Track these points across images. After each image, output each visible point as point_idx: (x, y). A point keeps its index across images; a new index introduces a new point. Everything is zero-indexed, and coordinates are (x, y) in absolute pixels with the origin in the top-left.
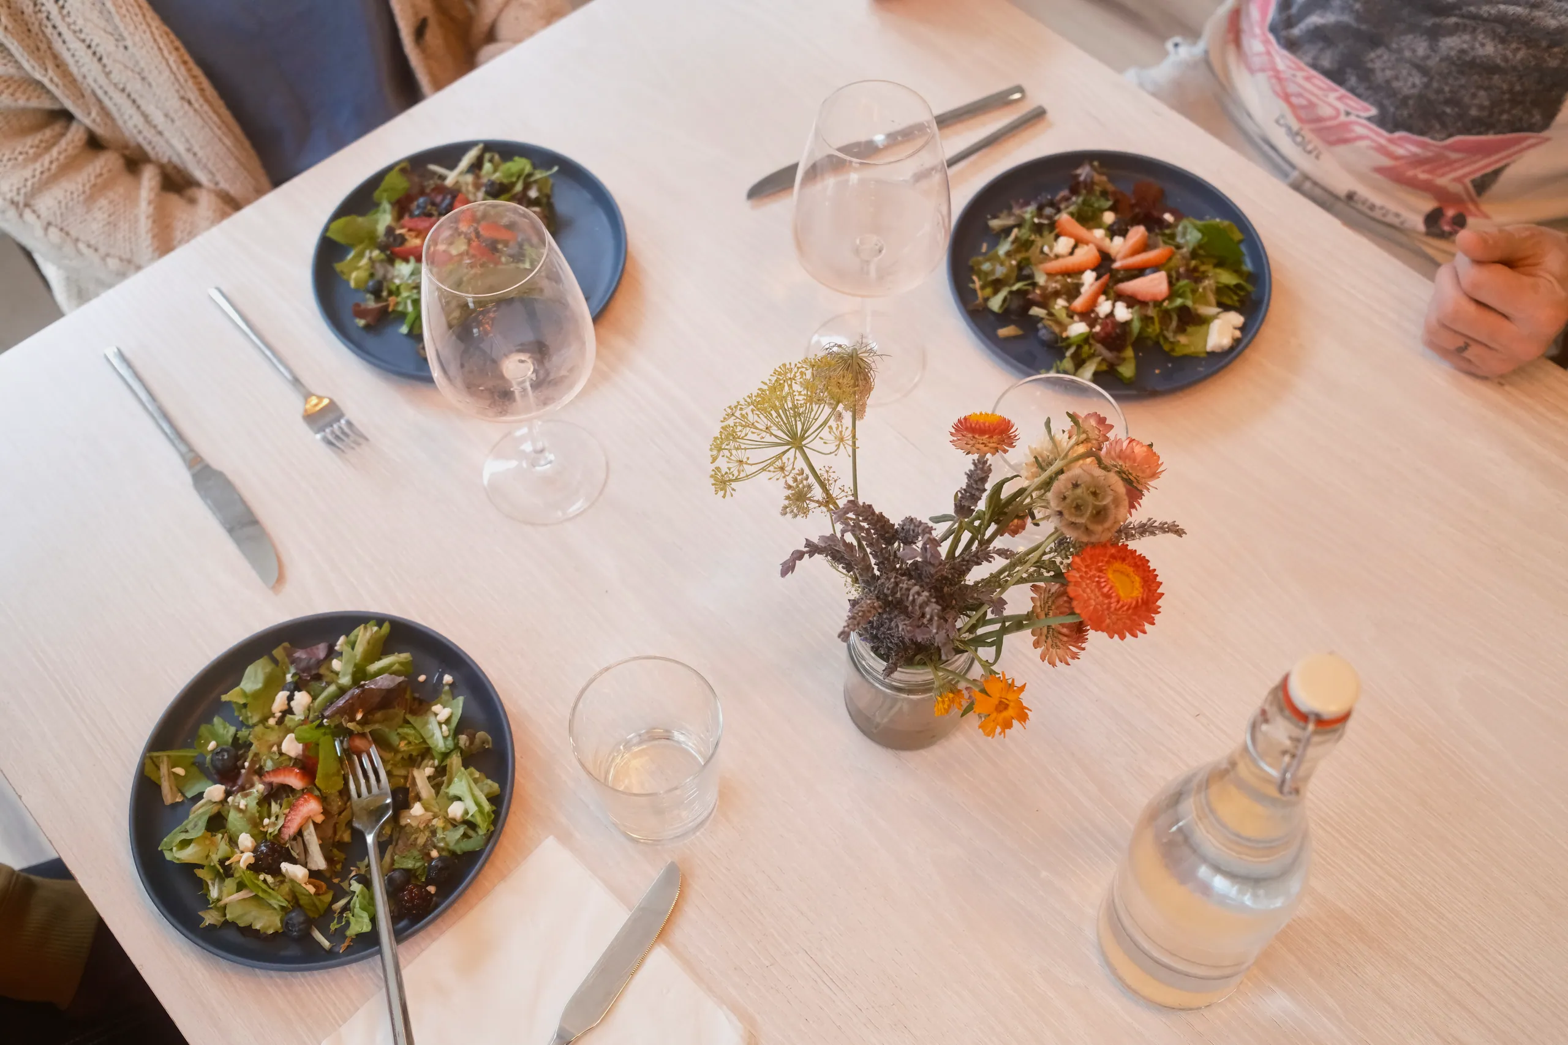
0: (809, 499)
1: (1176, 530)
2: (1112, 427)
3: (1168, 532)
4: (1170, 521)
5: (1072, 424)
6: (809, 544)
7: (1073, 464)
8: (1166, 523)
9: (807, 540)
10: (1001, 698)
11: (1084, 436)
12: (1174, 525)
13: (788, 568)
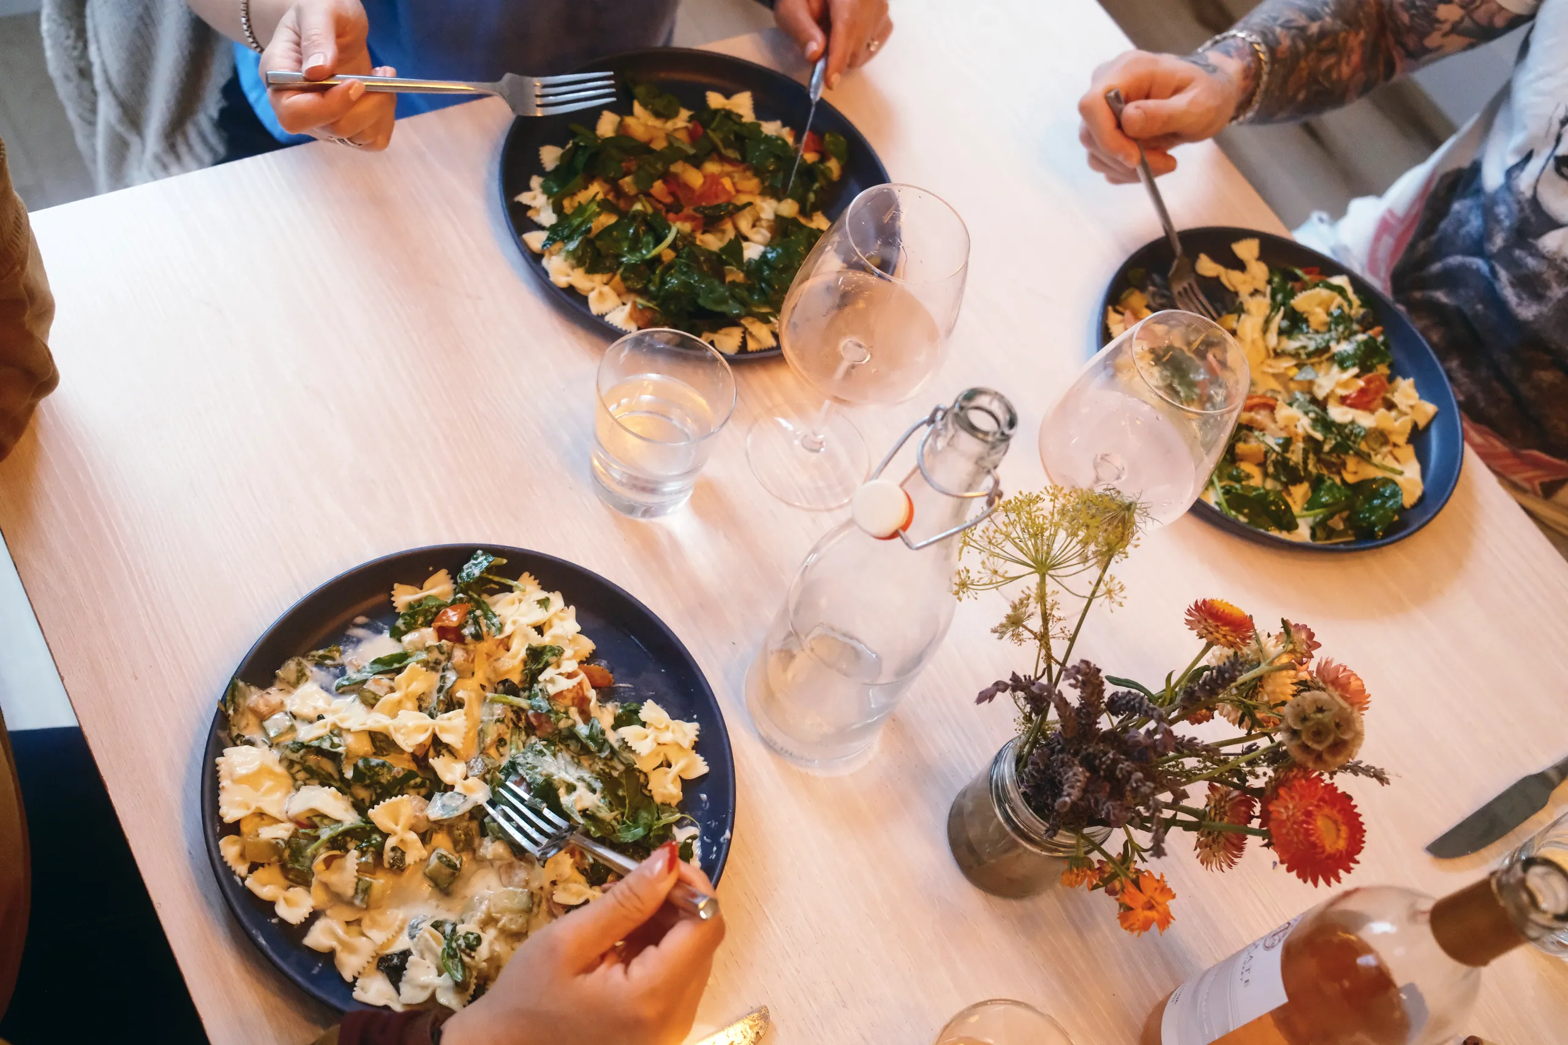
0: (1024, 627)
1: (1380, 777)
2: (1318, 645)
3: (1372, 777)
4: (1378, 767)
5: (1282, 630)
6: (1015, 677)
7: (1278, 674)
8: (1374, 768)
9: (1014, 673)
10: (1152, 898)
11: (1291, 647)
12: (1382, 772)
13: (986, 696)
